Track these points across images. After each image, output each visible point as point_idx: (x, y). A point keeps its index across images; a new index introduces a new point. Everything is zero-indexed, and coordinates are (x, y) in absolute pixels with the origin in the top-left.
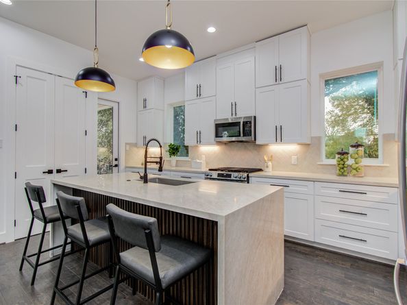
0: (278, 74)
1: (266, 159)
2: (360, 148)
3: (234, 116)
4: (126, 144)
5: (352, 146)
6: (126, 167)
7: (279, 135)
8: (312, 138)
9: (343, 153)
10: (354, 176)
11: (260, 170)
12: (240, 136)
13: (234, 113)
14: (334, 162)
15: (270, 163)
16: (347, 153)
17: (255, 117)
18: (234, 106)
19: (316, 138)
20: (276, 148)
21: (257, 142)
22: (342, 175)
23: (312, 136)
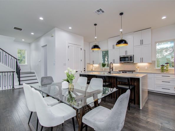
0: (142, 42)
1: (137, 67)
2: (168, 64)
3: (126, 55)
4: (87, 63)
5: (166, 64)
6: (87, 71)
7: (142, 61)
8: (152, 61)
9: (162, 66)
10: (166, 72)
11: (135, 71)
12: (128, 61)
13: (126, 54)
14: (160, 68)
15: (138, 69)
16: (164, 66)
17: (133, 55)
18: (126, 52)
19: (154, 61)
20: (140, 64)
21: (134, 63)
22: (163, 72)
23: (153, 60)
